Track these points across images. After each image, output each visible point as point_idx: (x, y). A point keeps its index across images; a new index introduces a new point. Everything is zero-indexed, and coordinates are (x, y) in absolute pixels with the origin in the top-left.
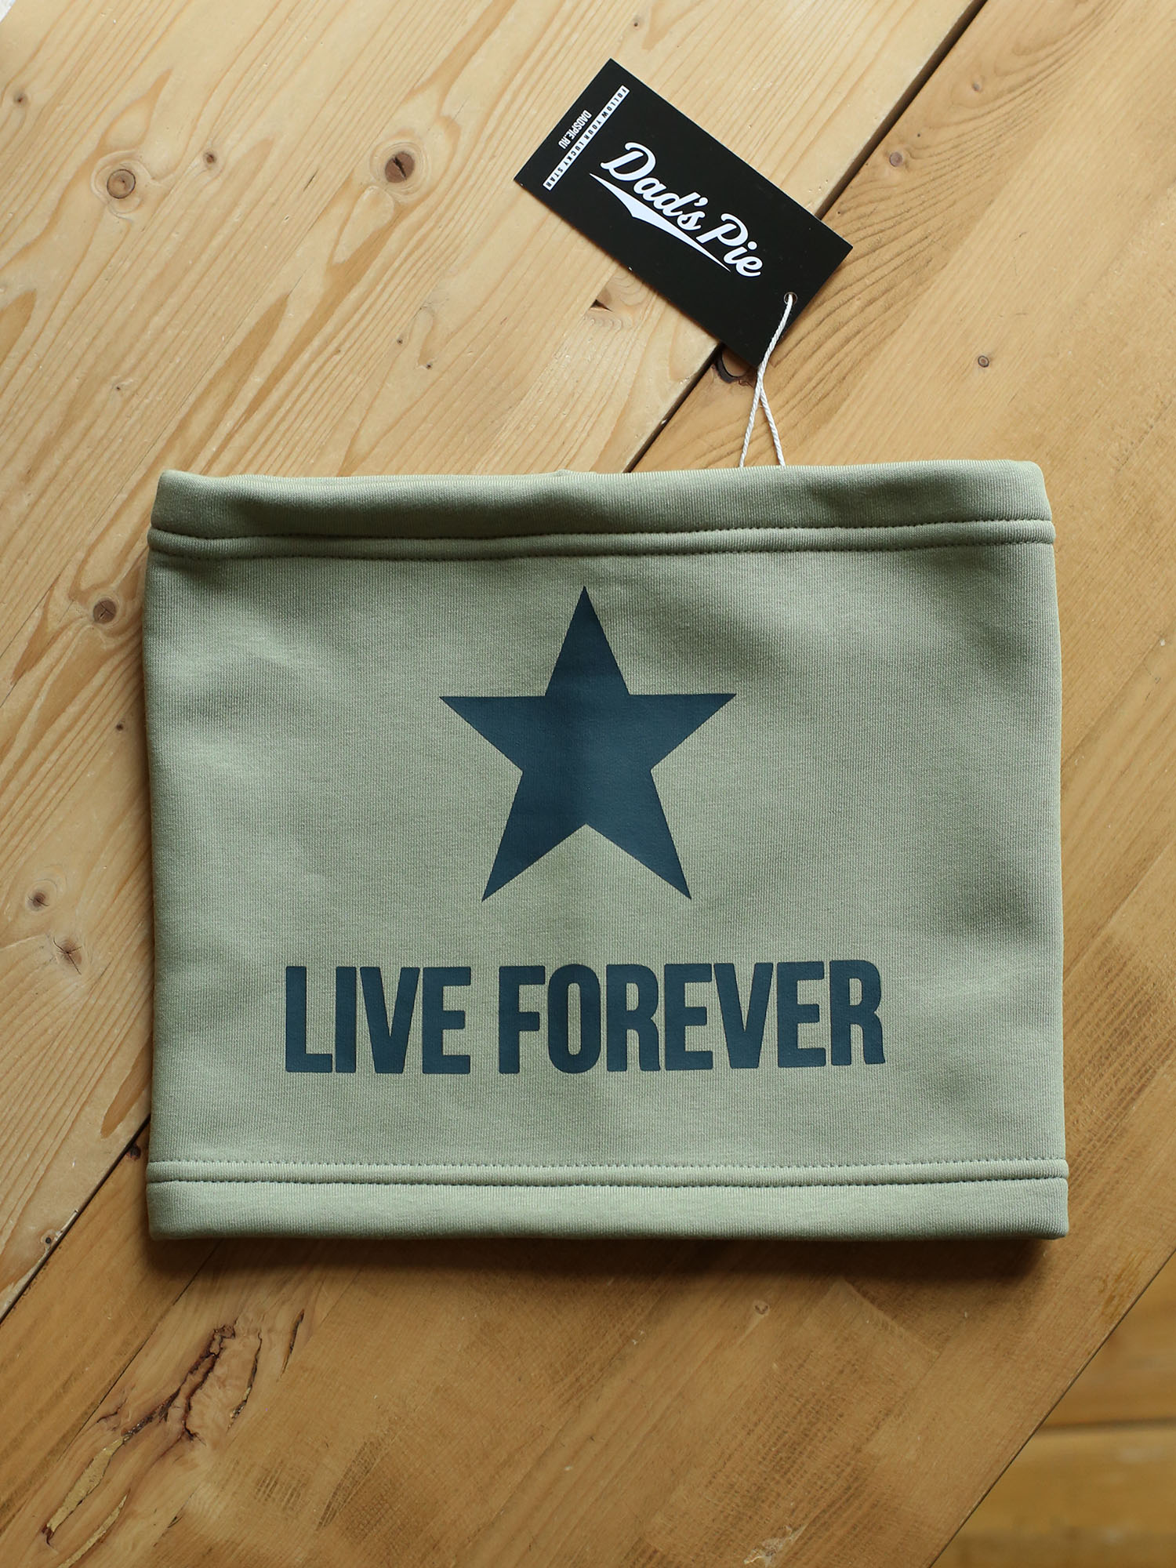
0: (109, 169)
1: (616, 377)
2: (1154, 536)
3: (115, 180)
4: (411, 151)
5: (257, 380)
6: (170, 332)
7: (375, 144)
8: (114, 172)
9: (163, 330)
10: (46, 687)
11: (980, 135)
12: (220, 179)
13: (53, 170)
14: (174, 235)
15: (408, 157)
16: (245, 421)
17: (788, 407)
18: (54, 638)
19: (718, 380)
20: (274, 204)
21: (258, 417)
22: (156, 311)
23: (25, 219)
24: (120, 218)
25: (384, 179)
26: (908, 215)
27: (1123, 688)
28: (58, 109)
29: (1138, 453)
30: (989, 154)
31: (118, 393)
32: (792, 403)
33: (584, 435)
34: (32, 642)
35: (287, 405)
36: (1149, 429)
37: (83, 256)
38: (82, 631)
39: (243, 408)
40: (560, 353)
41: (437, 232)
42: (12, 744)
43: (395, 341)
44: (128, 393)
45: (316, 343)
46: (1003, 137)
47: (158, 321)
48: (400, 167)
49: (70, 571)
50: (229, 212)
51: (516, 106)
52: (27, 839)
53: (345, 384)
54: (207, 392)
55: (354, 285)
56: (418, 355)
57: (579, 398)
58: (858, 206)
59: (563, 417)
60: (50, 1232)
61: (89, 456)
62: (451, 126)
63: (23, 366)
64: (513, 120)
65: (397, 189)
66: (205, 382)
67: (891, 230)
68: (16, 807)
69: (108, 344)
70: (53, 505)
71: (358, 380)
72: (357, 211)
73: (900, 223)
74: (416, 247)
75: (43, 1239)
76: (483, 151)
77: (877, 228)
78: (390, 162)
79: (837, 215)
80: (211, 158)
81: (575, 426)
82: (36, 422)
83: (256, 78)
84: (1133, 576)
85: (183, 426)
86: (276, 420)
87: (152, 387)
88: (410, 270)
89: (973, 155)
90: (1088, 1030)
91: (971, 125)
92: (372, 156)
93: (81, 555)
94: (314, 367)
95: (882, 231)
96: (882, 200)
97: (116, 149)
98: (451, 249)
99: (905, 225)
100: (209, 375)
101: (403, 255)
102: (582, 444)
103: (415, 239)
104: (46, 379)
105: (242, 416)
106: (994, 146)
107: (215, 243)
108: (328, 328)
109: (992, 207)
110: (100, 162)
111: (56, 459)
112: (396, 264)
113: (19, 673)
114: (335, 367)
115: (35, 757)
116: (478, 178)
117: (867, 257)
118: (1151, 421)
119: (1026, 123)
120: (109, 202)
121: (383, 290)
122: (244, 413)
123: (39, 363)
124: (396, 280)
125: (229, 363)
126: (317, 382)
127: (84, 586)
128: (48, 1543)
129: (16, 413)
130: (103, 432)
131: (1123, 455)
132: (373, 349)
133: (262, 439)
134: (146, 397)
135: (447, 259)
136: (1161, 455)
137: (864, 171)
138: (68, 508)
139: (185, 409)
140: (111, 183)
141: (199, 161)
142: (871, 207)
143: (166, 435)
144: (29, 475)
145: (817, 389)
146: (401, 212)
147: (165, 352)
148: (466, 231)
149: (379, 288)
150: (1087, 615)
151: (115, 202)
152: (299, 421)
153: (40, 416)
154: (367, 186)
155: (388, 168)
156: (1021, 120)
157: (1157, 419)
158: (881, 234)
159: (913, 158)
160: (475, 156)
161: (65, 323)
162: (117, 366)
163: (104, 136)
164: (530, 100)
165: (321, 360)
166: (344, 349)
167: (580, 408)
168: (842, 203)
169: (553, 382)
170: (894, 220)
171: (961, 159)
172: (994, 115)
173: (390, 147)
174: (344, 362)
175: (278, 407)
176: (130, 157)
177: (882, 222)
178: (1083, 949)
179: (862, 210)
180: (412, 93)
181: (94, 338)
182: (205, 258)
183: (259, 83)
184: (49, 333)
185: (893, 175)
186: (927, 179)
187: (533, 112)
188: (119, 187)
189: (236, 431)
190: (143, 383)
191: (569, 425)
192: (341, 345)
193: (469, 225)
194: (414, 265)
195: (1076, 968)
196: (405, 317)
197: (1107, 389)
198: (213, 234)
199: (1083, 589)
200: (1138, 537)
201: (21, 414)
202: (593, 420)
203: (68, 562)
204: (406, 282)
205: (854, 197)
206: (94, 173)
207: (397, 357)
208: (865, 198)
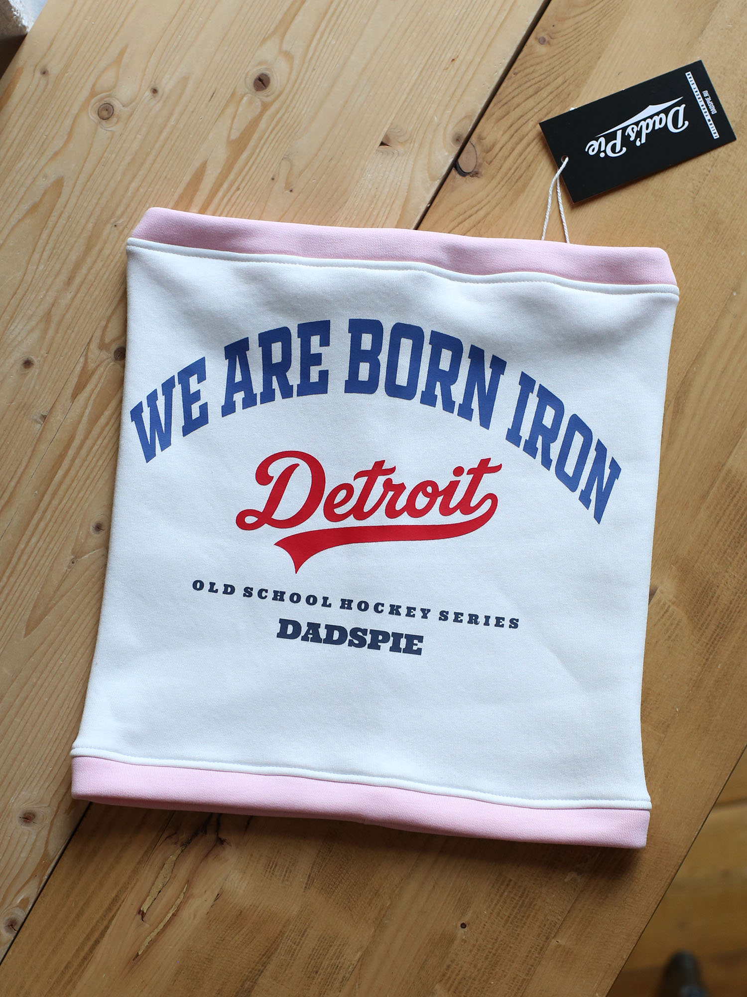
0: (98, 105)
1: (399, 184)
2: (720, 233)
3: (102, 110)
4: (267, 72)
6: (142, 190)
7: (246, 72)
8: (102, 105)
9: (138, 190)
10: (91, 402)
11: (588, 21)
12: (161, 102)
13: (66, 109)
14: (139, 136)
15: (266, 75)
18: (93, 373)
19: (458, 176)
20: (193, 112)
22: (132, 180)
23: (53, 138)
24: (106, 130)
25: (253, 90)
26: (554, 70)
27: (716, 322)
28: (66, 75)
29: (704, 187)
30: (594, 31)
31: (115, 228)
32: (502, 184)
33: (384, 218)
34: (80, 377)
36: (708, 173)
37: (88, 154)
38: (109, 367)
40: (365, 174)
41: (286, 116)
42: (74, 437)
43: (270, 179)
44: (121, 228)
45: (225, 186)
46: (602, 21)
47: (134, 185)
48: (262, 82)
49: (98, 333)
50: (168, 119)
51: (324, 39)
52: (88, 492)
53: (244, 207)
55: (243, 151)
56: (284, 185)
57: (379, 198)
58: (525, 69)
59: (371, 209)
61: (103, 266)
62: (288, 56)
63: (61, 220)
64: (323, 48)
65: (262, 94)
67: (545, 80)
68: (80, 474)
69: (107, 202)
70: (85, 296)
71: (251, 204)
72: (241, 109)
73: (550, 75)
74: (276, 125)
76: (308, 67)
77: (537, 80)
78: (255, 80)
79: (513, 76)
80: (155, 91)
82: (70, 250)
83: (176, 44)
84: (712, 257)
88: (274, 139)
89: (586, 33)
91: (582, 17)
92: (246, 78)
93: (104, 324)
94: (226, 199)
95: (540, 81)
96: (538, 64)
97: (101, 93)
98: (296, 125)
99: (553, 76)
101: (271, 128)
102: (384, 224)
103: (276, 120)
104: (74, 226)
106: (597, 26)
107: (162, 137)
108: (231, 177)
109: (601, 60)
110: (93, 101)
111: (84, 271)
112: (266, 135)
113: (74, 396)
114: (238, 198)
115: (89, 442)
116: (307, 83)
117: (533, 97)
118: (709, 168)
119: (612, 12)
120: (100, 123)
121: (260, 151)
123: (69, 217)
124: (267, 145)
125: (177, 204)
126: (228, 207)
127: (107, 340)
128: (143, 920)
129: (59, 248)
130: (109, 251)
131: (696, 189)
132: (258, 185)
135: (294, 129)
136: (717, 187)
137: (525, 49)
140: (100, 113)
141: (149, 94)
142: (532, 69)
144: (69, 281)
145: (515, 174)
146: (265, 107)
147: (140, 202)
148: (303, 112)
149: (258, 151)
150: (689, 283)
151: (104, 122)
153: (72, 247)
154: (245, 95)
155: (255, 84)
156: (610, 10)
157: (712, 167)
158: (539, 83)
159: (552, 38)
160: (303, 70)
161: (81, 193)
162: (113, 213)
163: (94, 86)
164: (331, 36)
165: (229, 195)
166: (241, 187)
167: (380, 204)
168: (515, 69)
169: (363, 190)
170: (546, 74)
171: (579, 36)
172: (594, 9)
173: (255, 72)
174: (242, 194)
176: (109, 96)
177: (539, 76)
179: (527, 71)
180: (264, 40)
181: (99, 199)
182: (157, 146)
183: (177, 46)
184: (73, 200)
185: (542, 49)
186: (562, 49)
187: (333, 42)
188: (105, 114)
190: (129, 221)
191: (375, 213)
192: (239, 185)
193: (305, 109)
194: (276, 135)
196: (275, 165)
198: (160, 133)
199: (684, 269)
200: (711, 235)
201: (62, 247)
202: (388, 209)
203: (97, 328)
204: (272, 145)
205: (522, 65)
206: (90, 108)
207: (273, 187)
208: (528, 64)
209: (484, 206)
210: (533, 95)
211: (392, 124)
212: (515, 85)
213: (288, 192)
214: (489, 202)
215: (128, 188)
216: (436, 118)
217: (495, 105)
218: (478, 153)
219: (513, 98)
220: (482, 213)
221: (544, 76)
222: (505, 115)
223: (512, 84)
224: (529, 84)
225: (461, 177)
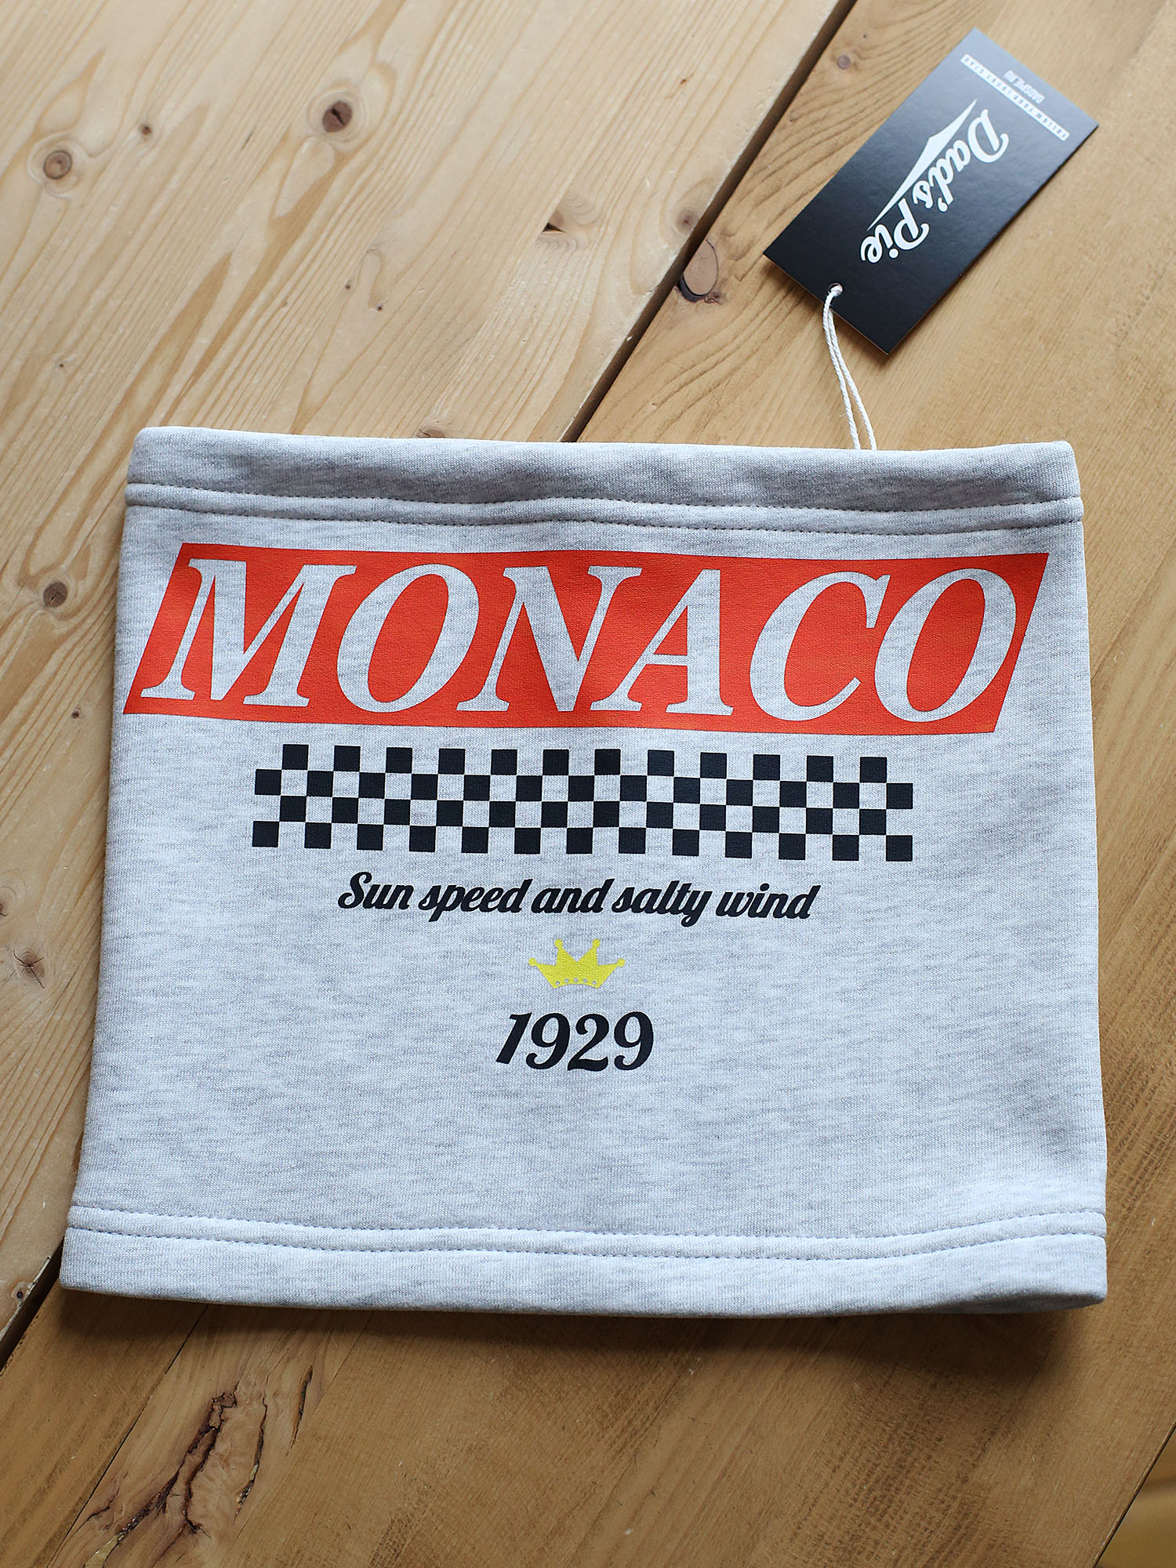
0: (45, 153)
1: (575, 298)
2: (1167, 410)
3: (52, 162)
4: (348, 100)
5: (203, 341)
6: (112, 304)
7: (310, 99)
8: (52, 154)
9: (105, 302)
11: (929, 29)
12: (157, 149)
14: (113, 208)
15: (345, 105)
16: (193, 383)
17: (758, 320)
19: (682, 300)
20: (212, 167)
21: (206, 378)
22: (96, 286)
24: (57, 198)
25: (322, 130)
26: (863, 115)
27: (1156, 573)
29: (1137, 326)
30: (939, 46)
31: (61, 370)
32: (762, 316)
33: (546, 360)
35: (235, 364)
36: (1145, 301)
37: (22, 239)
38: (33, 617)
39: (190, 371)
40: (514, 280)
41: (378, 175)
43: (343, 286)
44: (71, 369)
45: (262, 297)
46: (953, 28)
47: (99, 294)
48: (338, 116)
49: (18, 557)
50: (167, 179)
51: (452, 43)
53: (294, 336)
54: (152, 359)
55: (296, 238)
56: (368, 298)
57: (538, 323)
58: (810, 112)
59: (523, 343)
60: (21, 1285)
61: (34, 436)
62: (388, 72)
64: (450, 58)
65: (337, 138)
66: (150, 349)
67: (846, 132)
69: (50, 323)
71: (307, 330)
72: (297, 163)
73: (856, 123)
74: (359, 193)
75: (14, 1293)
76: (422, 91)
77: (832, 131)
78: (326, 114)
79: (790, 123)
80: (146, 130)
81: (536, 352)
83: (189, 48)
84: (1151, 454)
85: (129, 394)
86: (225, 379)
87: (97, 359)
88: (354, 215)
89: (923, 50)
90: (1168, 957)
91: (919, 19)
92: (309, 109)
93: (29, 538)
94: (261, 322)
95: (836, 134)
96: (835, 103)
97: (52, 131)
98: (395, 190)
99: (861, 122)
100: (154, 342)
101: (346, 201)
102: (545, 370)
103: (358, 183)
105: (190, 378)
106: (944, 38)
107: (154, 211)
108: (273, 282)
110: (36, 147)
112: (340, 210)
114: (283, 319)
116: (418, 118)
117: (825, 161)
118: (1147, 292)
119: (974, 12)
120: (46, 184)
121: (328, 237)
122: (192, 375)
124: (340, 229)
125: (173, 328)
126: (264, 336)
127: (33, 570)
130: (47, 410)
131: (1121, 330)
132: (321, 296)
133: (210, 400)
134: (90, 370)
135: (391, 200)
136: (1163, 325)
137: (813, 78)
138: (15, 491)
139: (131, 379)
140: (47, 165)
141: (135, 134)
142: (824, 112)
143: (112, 407)
146: (341, 159)
147: (108, 323)
148: (409, 170)
149: (323, 236)
150: (1106, 500)
151: (53, 183)
152: (248, 377)
154: (307, 137)
155: (326, 120)
156: (969, 9)
157: (1153, 289)
158: (837, 137)
159: (861, 58)
160: (412, 97)
162: (60, 343)
163: (40, 120)
164: (466, 37)
165: (268, 314)
166: (290, 301)
167: (539, 334)
168: (793, 111)
169: (510, 310)
170: (849, 119)
171: (912, 54)
173: (325, 101)
174: (292, 313)
175: (226, 366)
176: (65, 138)
177: (836, 125)
178: (1150, 865)
179: (815, 112)
180: (346, 45)
181: (36, 318)
182: (144, 227)
183: (191, 52)
185: (843, 78)
186: (878, 78)
187: (469, 48)
188: (56, 169)
189: (184, 395)
190: (86, 357)
191: (529, 351)
192: (286, 298)
193: (412, 165)
194: (356, 211)
195: (1146, 887)
196: (352, 263)
197: (1094, 264)
198: (152, 202)
199: (1097, 473)
200: (1150, 414)
202: (555, 343)
203: (16, 547)
204: (350, 227)
205: (805, 104)
206: (30, 158)
207: (347, 302)
208: (816, 104)
209: (729, 355)
210: (826, 157)
211: (568, 192)
212: (794, 139)
213: (374, 310)
214: (738, 348)
215: (88, 298)
216: (648, 183)
217: (755, 174)
218: (721, 261)
219: (788, 162)
220: (724, 368)
221: (845, 125)
222: (773, 194)
223: (787, 138)
224: (817, 138)
225: (688, 303)
